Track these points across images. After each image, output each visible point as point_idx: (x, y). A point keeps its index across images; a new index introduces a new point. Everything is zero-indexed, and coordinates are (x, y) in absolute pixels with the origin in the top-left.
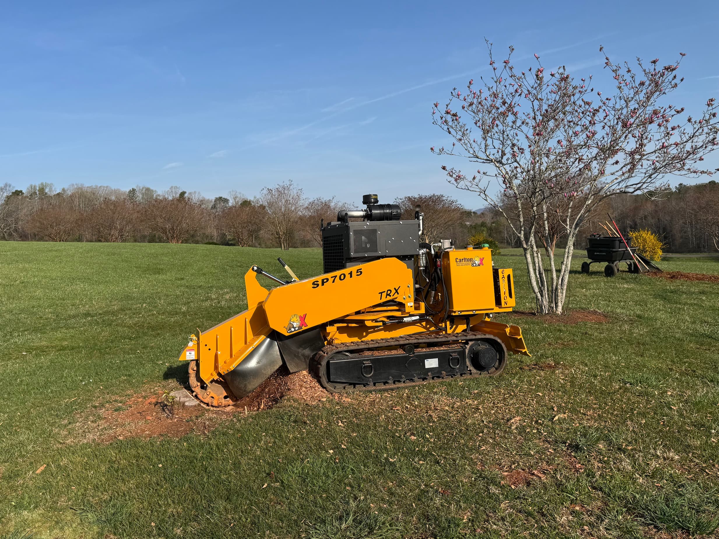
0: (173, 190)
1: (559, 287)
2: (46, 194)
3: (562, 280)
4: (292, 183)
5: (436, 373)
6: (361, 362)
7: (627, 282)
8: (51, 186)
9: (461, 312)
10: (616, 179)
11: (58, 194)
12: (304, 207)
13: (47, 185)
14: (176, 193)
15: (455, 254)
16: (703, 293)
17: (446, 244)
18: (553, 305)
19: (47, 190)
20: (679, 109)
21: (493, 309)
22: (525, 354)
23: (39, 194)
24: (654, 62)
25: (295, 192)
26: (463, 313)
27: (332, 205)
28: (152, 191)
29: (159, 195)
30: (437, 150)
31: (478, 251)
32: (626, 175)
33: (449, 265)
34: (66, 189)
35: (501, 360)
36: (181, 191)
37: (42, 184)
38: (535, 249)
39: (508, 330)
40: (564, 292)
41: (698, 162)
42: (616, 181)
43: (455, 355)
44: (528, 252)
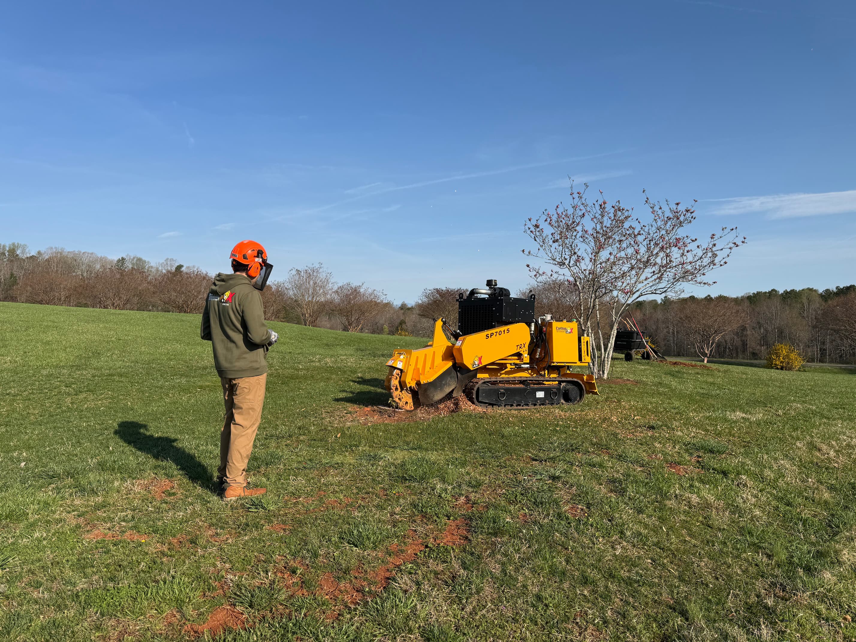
0: (169, 263)
1: (606, 359)
2: (17, 255)
3: (608, 354)
4: (322, 266)
5: (542, 402)
6: (498, 390)
7: (643, 365)
8: (24, 247)
9: (557, 363)
10: (648, 284)
11: (32, 257)
12: (333, 291)
13: (18, 246)
14: (171, 266)
15: (555, 324)
16: (698, 373)
17: (548, 317)
18: (601, 373)
19: (18, 252)
20: (694, 239)
21: (576, 363)
22: (596, 393)
23: (9, 255)
24: (678, 204)
25: (324, 275)
26: (558, 364)
27: (362, 290)
28: (145, 262)
29: (152, 267)
30: (526, 252)
31: (569, 324)
32: (657, 281)
33: (552, 331)
34: (42, 252)
35: (581, 396)
36: (177, 264)
37: (13, 244)
38: (590, 331)
39: (585, 378)
40: (609, 363)
41: (702, 276)
42: (648, 286)
43: (555, 390)
44: (586, 332)
